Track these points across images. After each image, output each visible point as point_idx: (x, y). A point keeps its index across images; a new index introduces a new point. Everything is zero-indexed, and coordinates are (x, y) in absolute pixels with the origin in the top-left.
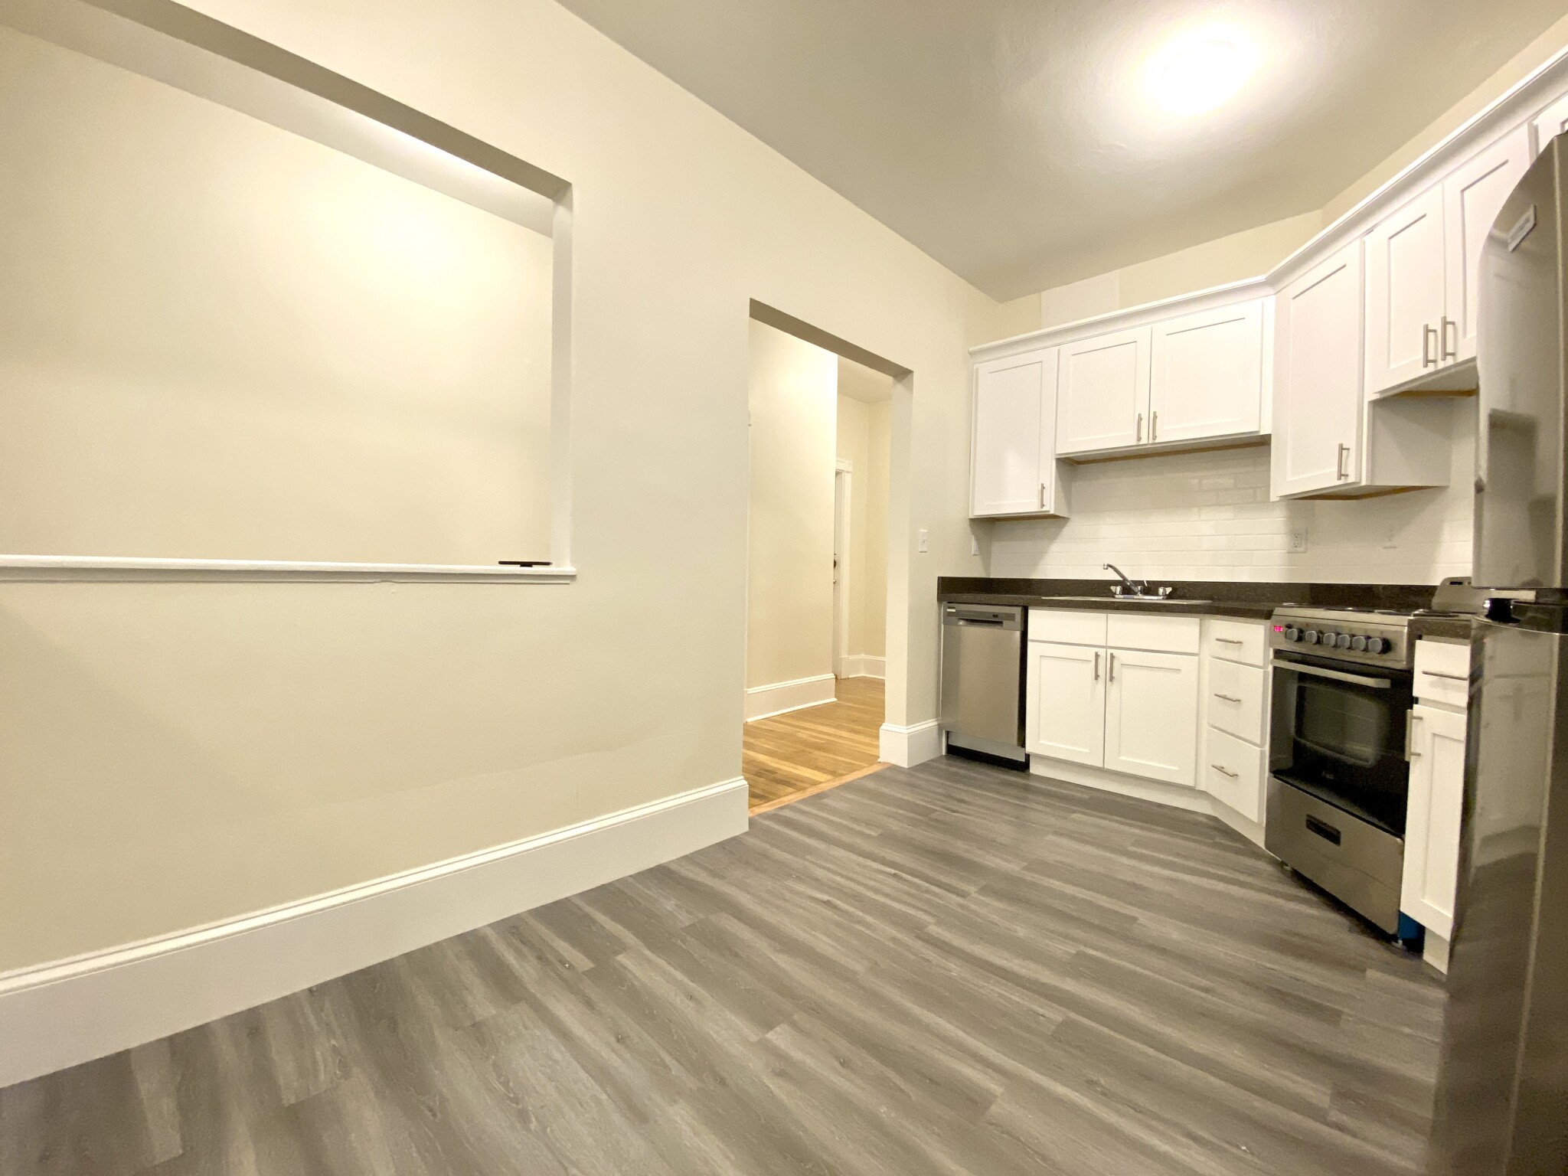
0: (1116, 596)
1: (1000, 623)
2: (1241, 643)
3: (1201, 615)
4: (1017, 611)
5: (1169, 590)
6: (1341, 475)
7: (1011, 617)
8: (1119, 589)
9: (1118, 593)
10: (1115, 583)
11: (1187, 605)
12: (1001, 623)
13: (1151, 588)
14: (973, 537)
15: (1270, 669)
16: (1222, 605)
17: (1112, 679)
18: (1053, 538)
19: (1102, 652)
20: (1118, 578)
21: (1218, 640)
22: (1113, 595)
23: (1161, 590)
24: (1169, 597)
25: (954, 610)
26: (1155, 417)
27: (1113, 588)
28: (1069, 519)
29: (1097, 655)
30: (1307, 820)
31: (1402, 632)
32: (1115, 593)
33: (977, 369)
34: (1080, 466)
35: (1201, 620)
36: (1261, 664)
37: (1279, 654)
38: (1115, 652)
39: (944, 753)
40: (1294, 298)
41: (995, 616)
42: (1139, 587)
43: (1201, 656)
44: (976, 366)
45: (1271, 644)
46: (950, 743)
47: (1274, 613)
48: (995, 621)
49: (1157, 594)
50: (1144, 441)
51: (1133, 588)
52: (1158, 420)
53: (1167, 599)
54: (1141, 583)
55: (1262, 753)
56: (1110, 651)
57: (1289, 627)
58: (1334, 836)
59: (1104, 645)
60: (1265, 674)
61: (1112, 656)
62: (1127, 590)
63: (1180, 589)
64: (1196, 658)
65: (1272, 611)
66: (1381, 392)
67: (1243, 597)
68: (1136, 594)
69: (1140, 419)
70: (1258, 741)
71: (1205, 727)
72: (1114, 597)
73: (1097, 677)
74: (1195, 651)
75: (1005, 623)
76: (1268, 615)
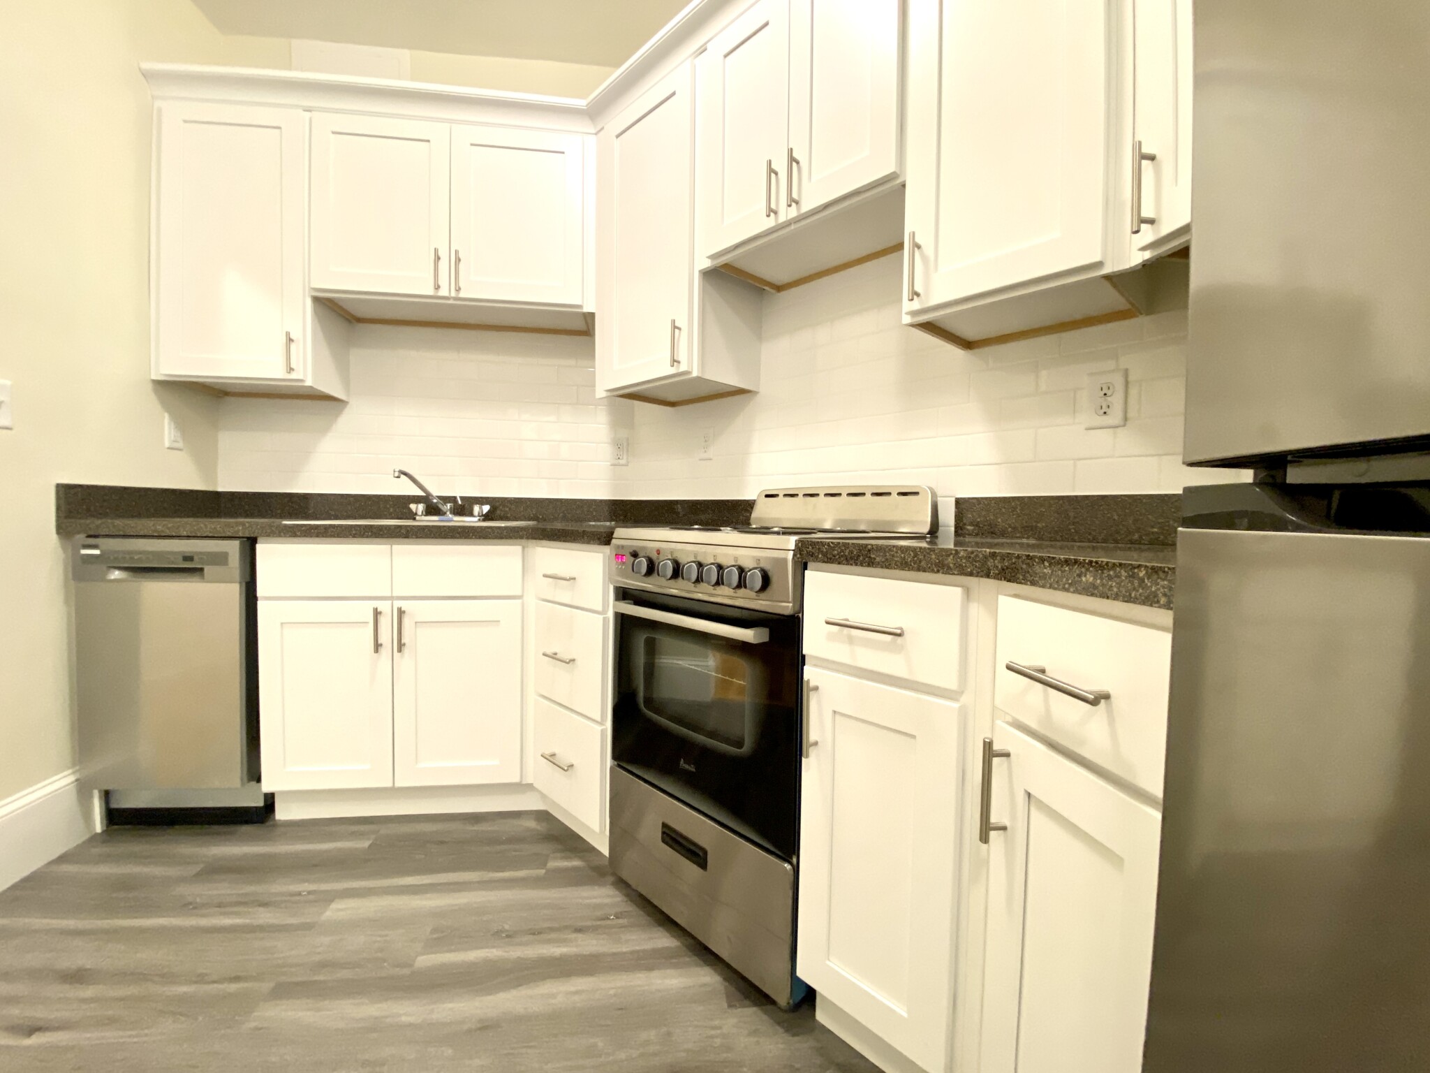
0: (417, 518)
1: (197, 572)
2: (574, 579)
3: (524, 541)
4: (233, 548)
5: (486, 508)
6: (674, 361)
7: (221, 559)
8: (421, 508)
9: (420, 513)
10: (417, 500)
11: (506, 528)
12: (201, 570)
13: (463, 506)
14: (166, 415)
15: (611, 615)
16: (549, 526)
17: (401, 646)
18: (325, 430)
19: (384, 606)
20: (421, 493)
21: (545, 576)
22: (412, 516)
23: (476, 509)
24: (487, 517)
25: (97, 552)
26: (458, 260)
27: (413, 506)
28: (347, 402)
29: (377, 613)
30: (663, 833)
31: (785, 560)
32: (416, 514)
33: (160, 110)
34: (361, 325)
35: (524, 548)
36: (600, 608)
37: (624, 594)
38: (405, 605)
39: (98, 827)
40: (618, 136)
41: (189, 558)
42: (449, 505)
43: (525, 598)
44: (158, 104)
45: (611, 580)
46: (114, 805)
47: (615, 536)
48: (189, 569)
49: (471, 514)
50: (443, 292)
51: (440, 506)
52: (461, 265)
53: (484, 520)
54: (453, 499)
55: (603, 732)
56: (397, 604)
57: (635, 555)
58: (697, 855)
59: (389, 595)
60: (605, 620)
61: (401, 613)
62: (432, 510)
63: (499, 508)
64: (519, 601)
65: (612, 533)
66: (712, 257)
67: (569, 516)
68: (444, 514)
69: (438, 258)
70: (598, 718)
71: (532, 697)
72: (414, 519)
73: (377, 647)
74: (519, 593)
75: (207, 569)
76: (606, 539)
